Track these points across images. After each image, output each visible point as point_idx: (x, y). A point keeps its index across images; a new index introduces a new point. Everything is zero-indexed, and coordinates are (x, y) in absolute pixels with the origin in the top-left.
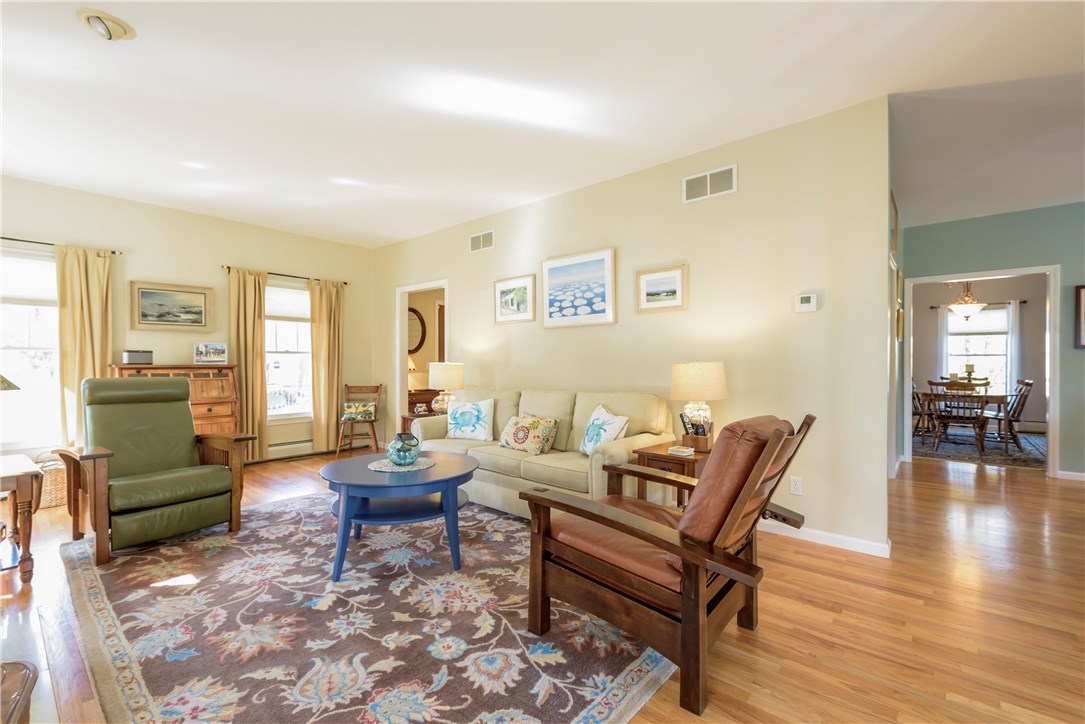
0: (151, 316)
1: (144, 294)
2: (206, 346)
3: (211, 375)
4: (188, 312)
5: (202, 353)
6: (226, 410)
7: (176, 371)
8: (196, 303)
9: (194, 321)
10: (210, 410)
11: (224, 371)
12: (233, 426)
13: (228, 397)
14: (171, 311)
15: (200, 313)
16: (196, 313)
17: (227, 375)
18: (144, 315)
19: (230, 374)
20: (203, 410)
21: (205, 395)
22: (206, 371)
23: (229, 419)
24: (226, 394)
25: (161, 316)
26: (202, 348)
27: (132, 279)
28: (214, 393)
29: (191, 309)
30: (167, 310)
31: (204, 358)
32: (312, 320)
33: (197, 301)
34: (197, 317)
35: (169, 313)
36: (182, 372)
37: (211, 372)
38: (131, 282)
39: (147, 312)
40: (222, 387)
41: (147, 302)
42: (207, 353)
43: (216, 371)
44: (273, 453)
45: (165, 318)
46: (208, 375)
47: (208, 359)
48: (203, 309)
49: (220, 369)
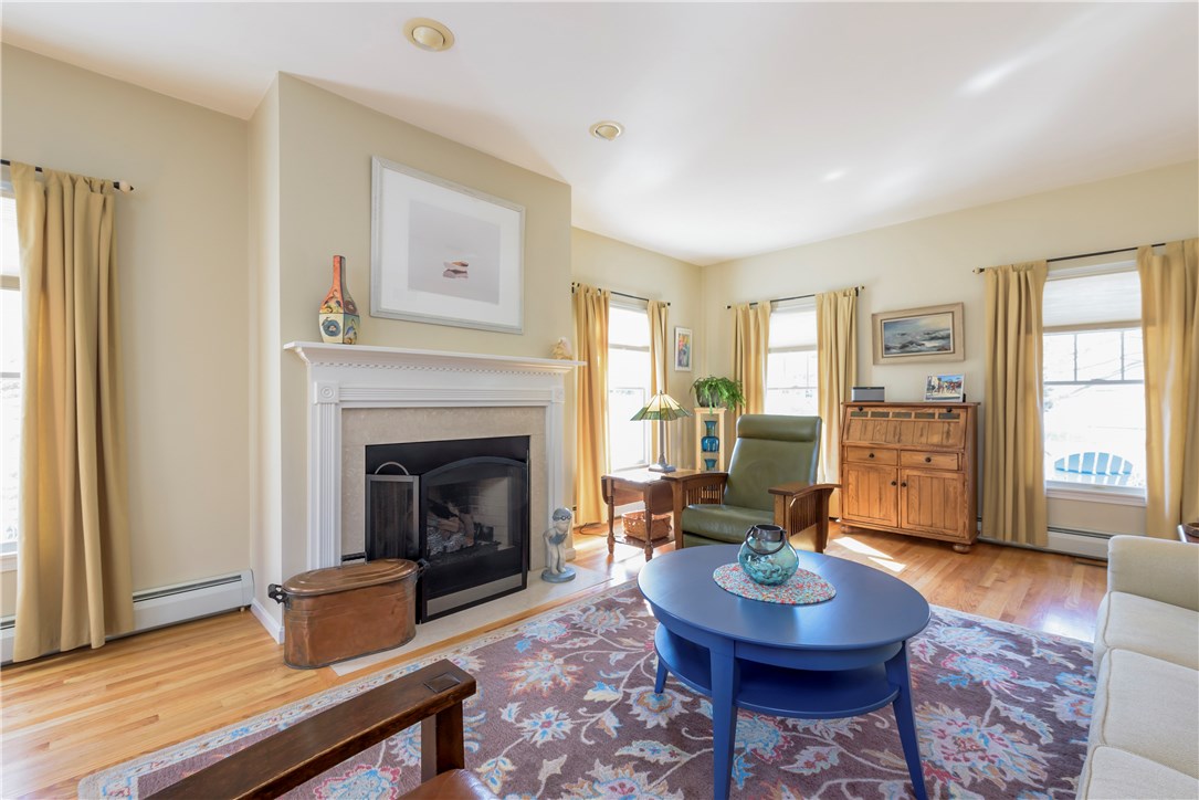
0: (894, 348)
1: (887, 326)
2: (940, 379)
3: (937, 416)
4: (932, 339)
5: (934, 387)
6: (950, 462)
7: (897, 410)
8: (943, 326)
9: (940, 349)
10: (929, 460)
11: (955, 411)
12: (959, 486)
13: (952, 446)
14: (914, 340)
15: (948, 337)
16: (943, 338)
17: (958, 416)
18: (888, 348)
19: (963, 415)
20: (921, 458)
21: (924, 440)
22: (931, 411)
23: (955, 476)
24: (951, 441)
25: (904, 347)
26: (935, 382)
27: (874, 311)
28: (936, 439)
29: (937, 334)
30: (910, 339)
31: (935, 394)
32: (1147, 321)
33: (943, 323)
34: (944, 344)
35: (911, 343)
36: (903, 410)
37: (937, 411)
38: (873, 315)
39: (890, 345)
40: (948, 433)
41: (889, 333)
42: (940, 387)
43: (944, 411)
44: (1057, 541)
45: (907, 349)
46: (933, 415)
47: (940, 395)
48: (951, 332)
49: (950, 409)
